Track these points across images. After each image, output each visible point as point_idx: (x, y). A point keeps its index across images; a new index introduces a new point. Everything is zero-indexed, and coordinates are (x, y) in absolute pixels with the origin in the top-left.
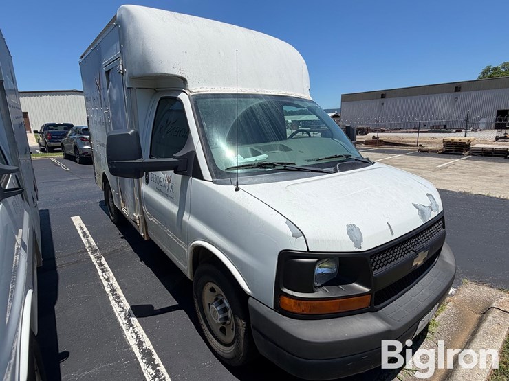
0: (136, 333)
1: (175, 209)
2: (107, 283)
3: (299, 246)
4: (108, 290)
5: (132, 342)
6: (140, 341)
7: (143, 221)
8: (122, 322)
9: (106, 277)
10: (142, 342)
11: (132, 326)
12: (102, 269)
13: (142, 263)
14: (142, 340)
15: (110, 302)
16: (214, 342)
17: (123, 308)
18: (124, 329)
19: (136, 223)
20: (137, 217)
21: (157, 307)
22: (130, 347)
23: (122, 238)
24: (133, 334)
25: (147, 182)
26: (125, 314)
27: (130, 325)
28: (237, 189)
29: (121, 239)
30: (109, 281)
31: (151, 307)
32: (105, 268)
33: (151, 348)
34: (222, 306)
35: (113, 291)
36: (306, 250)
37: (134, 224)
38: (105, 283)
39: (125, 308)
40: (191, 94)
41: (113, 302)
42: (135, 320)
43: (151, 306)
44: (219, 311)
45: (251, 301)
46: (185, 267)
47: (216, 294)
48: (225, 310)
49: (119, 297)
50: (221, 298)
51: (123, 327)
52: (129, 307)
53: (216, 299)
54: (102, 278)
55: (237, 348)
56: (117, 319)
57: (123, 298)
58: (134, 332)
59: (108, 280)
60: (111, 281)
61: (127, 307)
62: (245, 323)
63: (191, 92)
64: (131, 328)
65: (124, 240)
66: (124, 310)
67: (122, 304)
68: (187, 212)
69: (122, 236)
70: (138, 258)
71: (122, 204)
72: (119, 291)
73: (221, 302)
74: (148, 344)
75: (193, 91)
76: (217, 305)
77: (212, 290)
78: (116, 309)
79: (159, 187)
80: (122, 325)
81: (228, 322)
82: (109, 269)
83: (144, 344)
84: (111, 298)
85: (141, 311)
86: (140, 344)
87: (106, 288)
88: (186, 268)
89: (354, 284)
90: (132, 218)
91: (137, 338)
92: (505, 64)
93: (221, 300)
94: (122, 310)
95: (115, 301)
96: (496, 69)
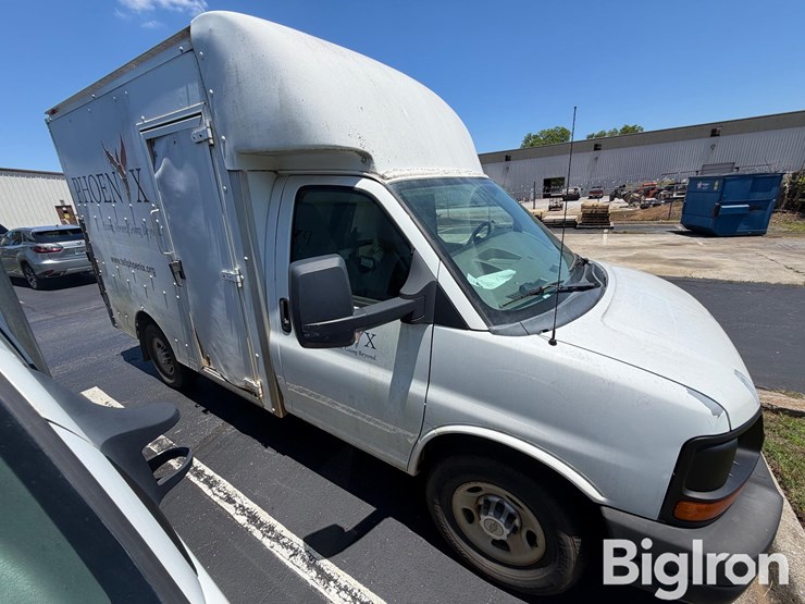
0: (346, 590)
2: (232, 506)
4: (242, 520)
7: (274, 390)
8: (308, 576)
9: (221, 494)
11: (330, 578)
12: (206, 482)
13: (270, 451)
14: (364, 600)
15: (260, 544)
17: (292, 548)
18: (321, 589)
19: (254, 393)
20: (256, 383)
21: (348, 526)
23: (203, 412)
24: (344, 594)
26: (304, 559)
27: (324, 576)
29: (204, 416)
30: (234, 502)
31: (335, 530)
32: (211, 478)
35: (253, 518)
37: (242, 393)
38: (230, 508)
39: (295, 546)
40: (387, 182)
41: (267, 542)
42: (328, 565)
43: (335, 526)
45: (607, 513)
49: (271, 529)
51: (316, 586)
52: (301, 542)
54: (216, 499)
57: (280, 527)
58: (341, 589)
59: (230, 500)
60: (238, 501)
61: (299, 542)
63: (383, 177)
64: (332, 583)
65: (211, 416)
66: (296, 551)
67: (286, 540)
68: (421, 379)
69: (205, 409)
70: (257, 445)
71: (204, 362)
72: (264, 516)
75: (387, 175)
78: (281, 553)
80: (311, 583)
82: (218, 477)
84: (257, 534)
85: (327, 542)
87: (236, 517)
90: (238, 384)
91: (354, 598)
92: (543, 132)
93: (498, 503)
94: (292, 553)
95: (270, 538)
96: (535, 137)
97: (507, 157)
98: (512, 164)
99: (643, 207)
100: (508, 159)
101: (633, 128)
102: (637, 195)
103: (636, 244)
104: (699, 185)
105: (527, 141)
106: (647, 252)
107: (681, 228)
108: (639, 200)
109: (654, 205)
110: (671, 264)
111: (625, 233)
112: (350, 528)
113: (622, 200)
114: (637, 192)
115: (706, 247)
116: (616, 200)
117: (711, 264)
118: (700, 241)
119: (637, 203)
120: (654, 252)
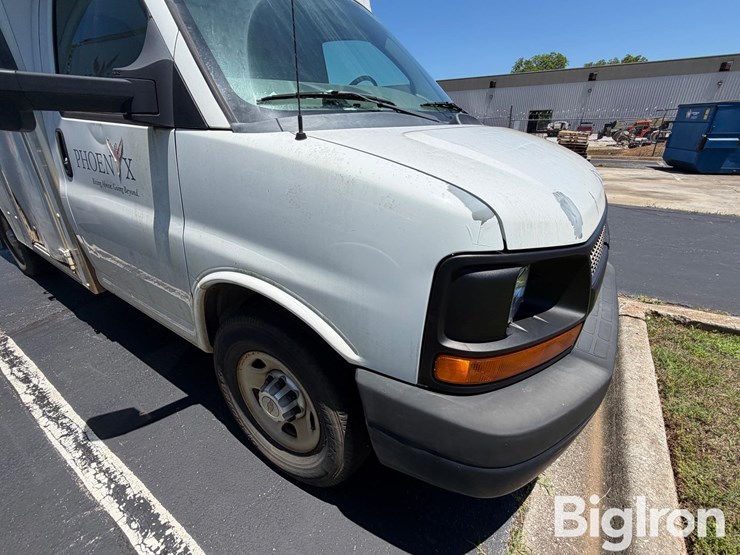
0: (106, 472)
1: (145, 217)
2: (25, 386)
3: (487, 241)
4: (28, 399)
5: (100, 493)
6: (117, 486)
7: (82, 259)
8: (70, 455)
9: (20, 374)
10: (124, 488)
11: (95, 459)
12: (10, 362)
13: (101, 338)
14: (122, 483)
15: (35, 423)
16: (273, 452)
17: (68, 428)
18: (78, 470)
19: (68, 265)
20: (66, 252)
21: (145, 410)
22: (97, 505)
23: (51, 299)
24: (101, 476)
25: (70, 174)
26: (76, 439)
27: (89, 457)
28: (301, 136)
29: (47, 302)
30: (30, 382)
31: (133, 412)
32: (17, 358)
33: (147, 494)
34: (284, 391)
35: (41, 398)
36: (502, 248)
37: (64, 268)
38: (20, 387)
39: (73, 427)
41: (43, 422)
42: (99, 447)
43: (133, 409)
44: (279, 401)
46: (193, 331)
47: (265, 370)
48: (291, 396)
49: (56, 409)
50: (279, 375)
51: (73, 466)
52: (82, 424)
53: (269, 379)
54: (11, 378)
55: (330, 460)
56: (56, 455)
57: (66, 408)
58: (101, 471)
59: (26, 380)
60: (35, 381)
61: (80, 424)
62: (345, 417)
64: (94, 465)
65: (56, 302)
66: (71, 431)
67: (64, 421)
69: (51, 295)
70: (90, 330)
71: (33, 236)
72: (55, 396)
73: (281, 384)
74: (137, 487)
76: (276, 390)
77: (258, 364)
78: (53, 433)
79: (101, 178)
80: (71, 463)
81: (298, 415)
82: (26, 358)
83: (128, 491)
84: (37, 413)
85: (110, 426)
86: (119, 492)
87: (22, 396)
88: (193, 333)
89: (556, 310)
90: (57, 257)
91: (111, 480)
92: (536, 58)
93: (280, 379)
94: (66, 433)
95: (49, 417)
96: (528, 63)
97: (492, 83)
98: (498, 92)
99: (630, 147)
100: (492, 85)
101: (637, 59)
102: (627, 133)
103: (610, 176)
104: (689, 114)
105: (517, 67)
106: (618, 184)
107: (662, 164)
108: (628, 138)
109: (644, 145)
110: (638, 195)
111: (601, 166)
112: (146, 413)
113: (611, 139)
114: (628, 130)
115: (684, 183)
116: (605, 138)
117: (682, 197)
118: (678, 177)
119: (625, 142)
120: (624, 185)
